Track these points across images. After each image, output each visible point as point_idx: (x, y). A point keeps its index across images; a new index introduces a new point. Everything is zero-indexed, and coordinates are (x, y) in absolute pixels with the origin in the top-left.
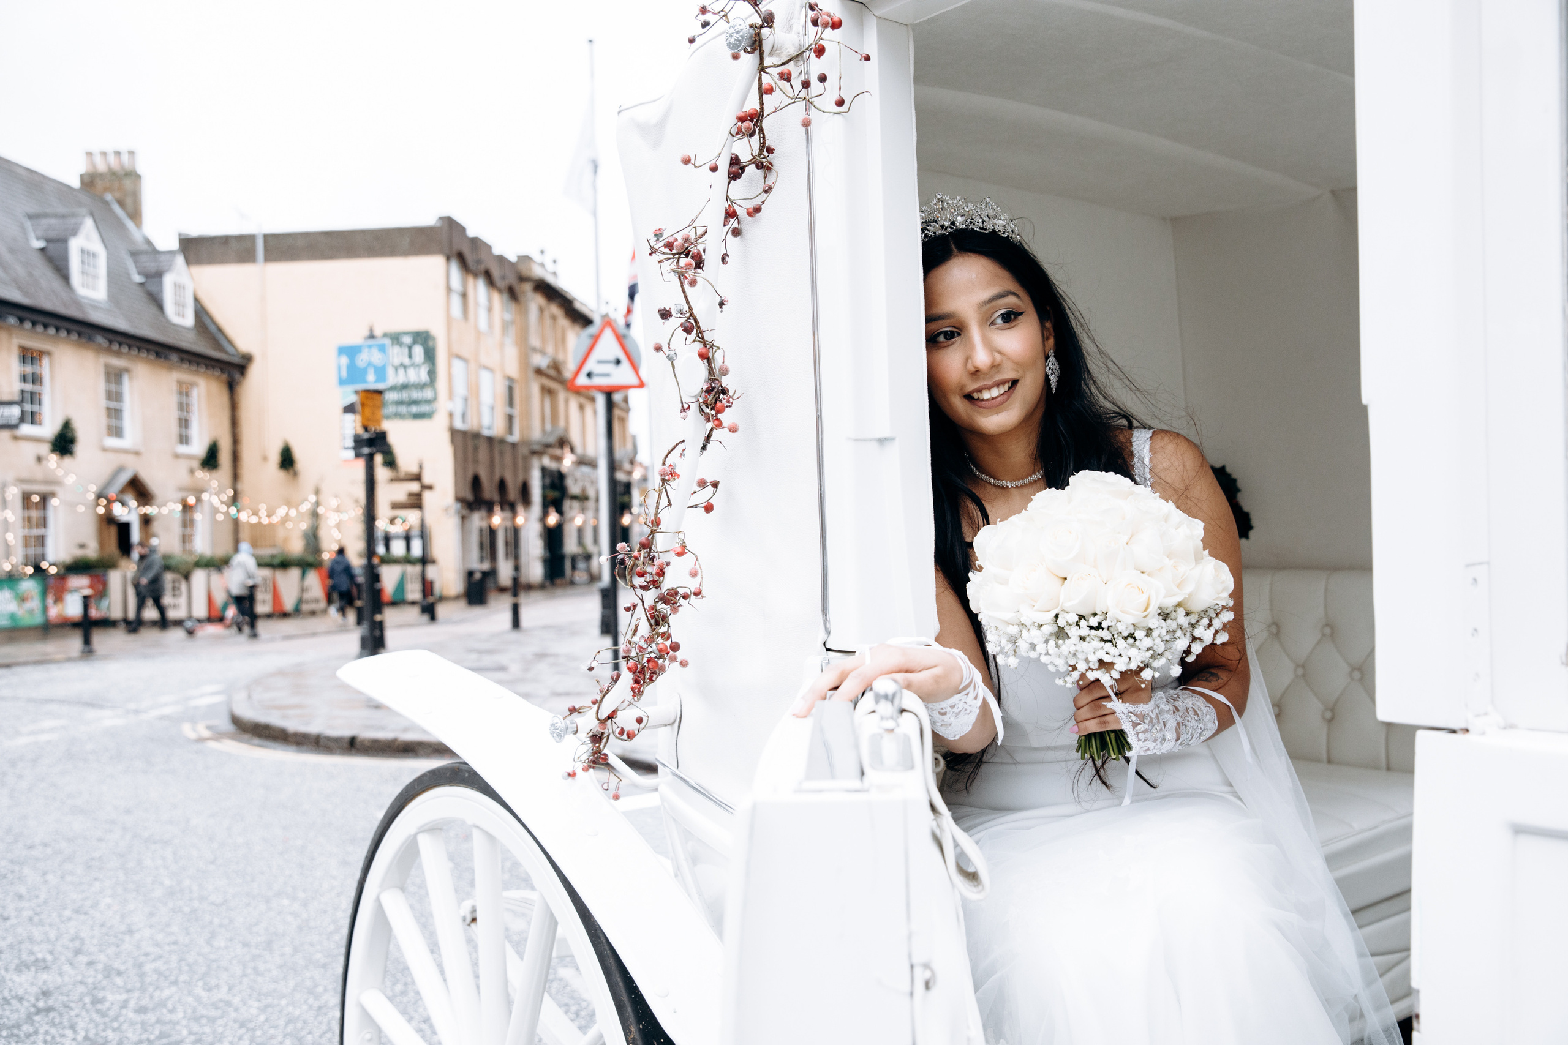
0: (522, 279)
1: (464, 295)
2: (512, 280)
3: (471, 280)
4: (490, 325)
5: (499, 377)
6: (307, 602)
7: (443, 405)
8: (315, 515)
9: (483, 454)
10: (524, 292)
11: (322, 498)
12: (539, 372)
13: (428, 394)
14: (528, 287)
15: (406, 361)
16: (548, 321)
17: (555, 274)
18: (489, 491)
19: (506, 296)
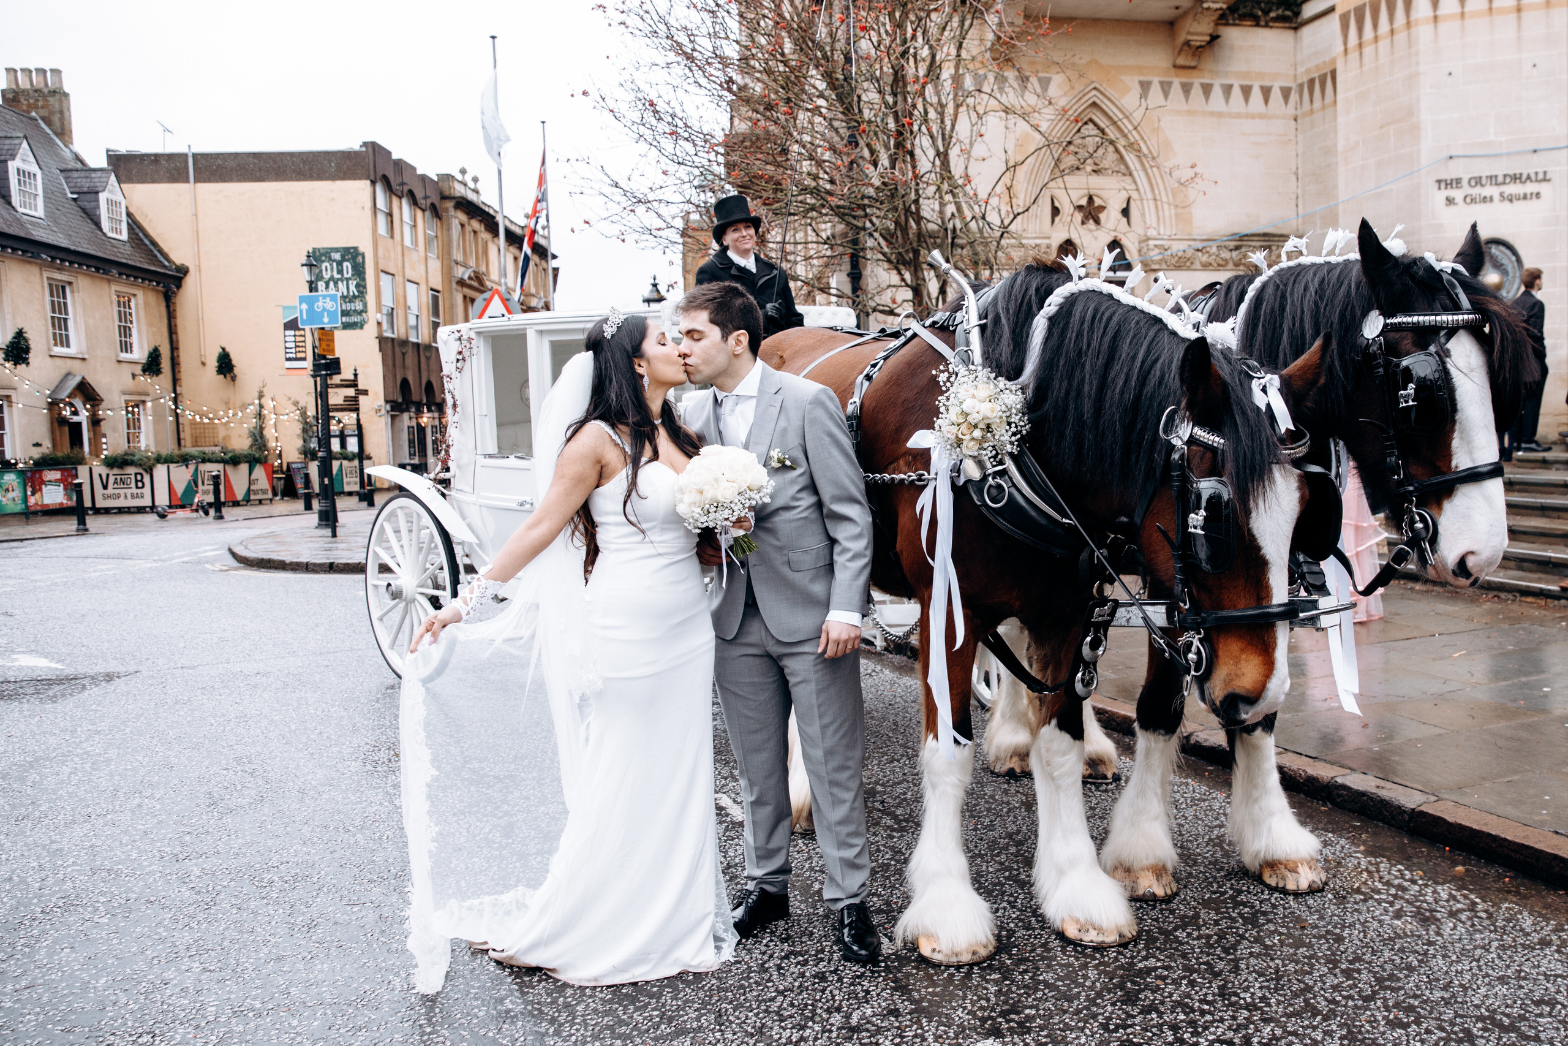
0: (444, 197)
1: (390, 215)
2: (435, 199)
3: (395, 200)
4: (415, 242)
5: (423, 287)
6: (256, 492)
7: (373, 316)
8: (260, 416)
9: (410, 360)
10: (446, 210)
11: (263, 401)
12: (461, 283)
13: (358, 306)
14: (450, 205)
15: (337, 276)
16: (470, 236)
17: (476, 192)
18: (418, 393)
19: (428, 213)
